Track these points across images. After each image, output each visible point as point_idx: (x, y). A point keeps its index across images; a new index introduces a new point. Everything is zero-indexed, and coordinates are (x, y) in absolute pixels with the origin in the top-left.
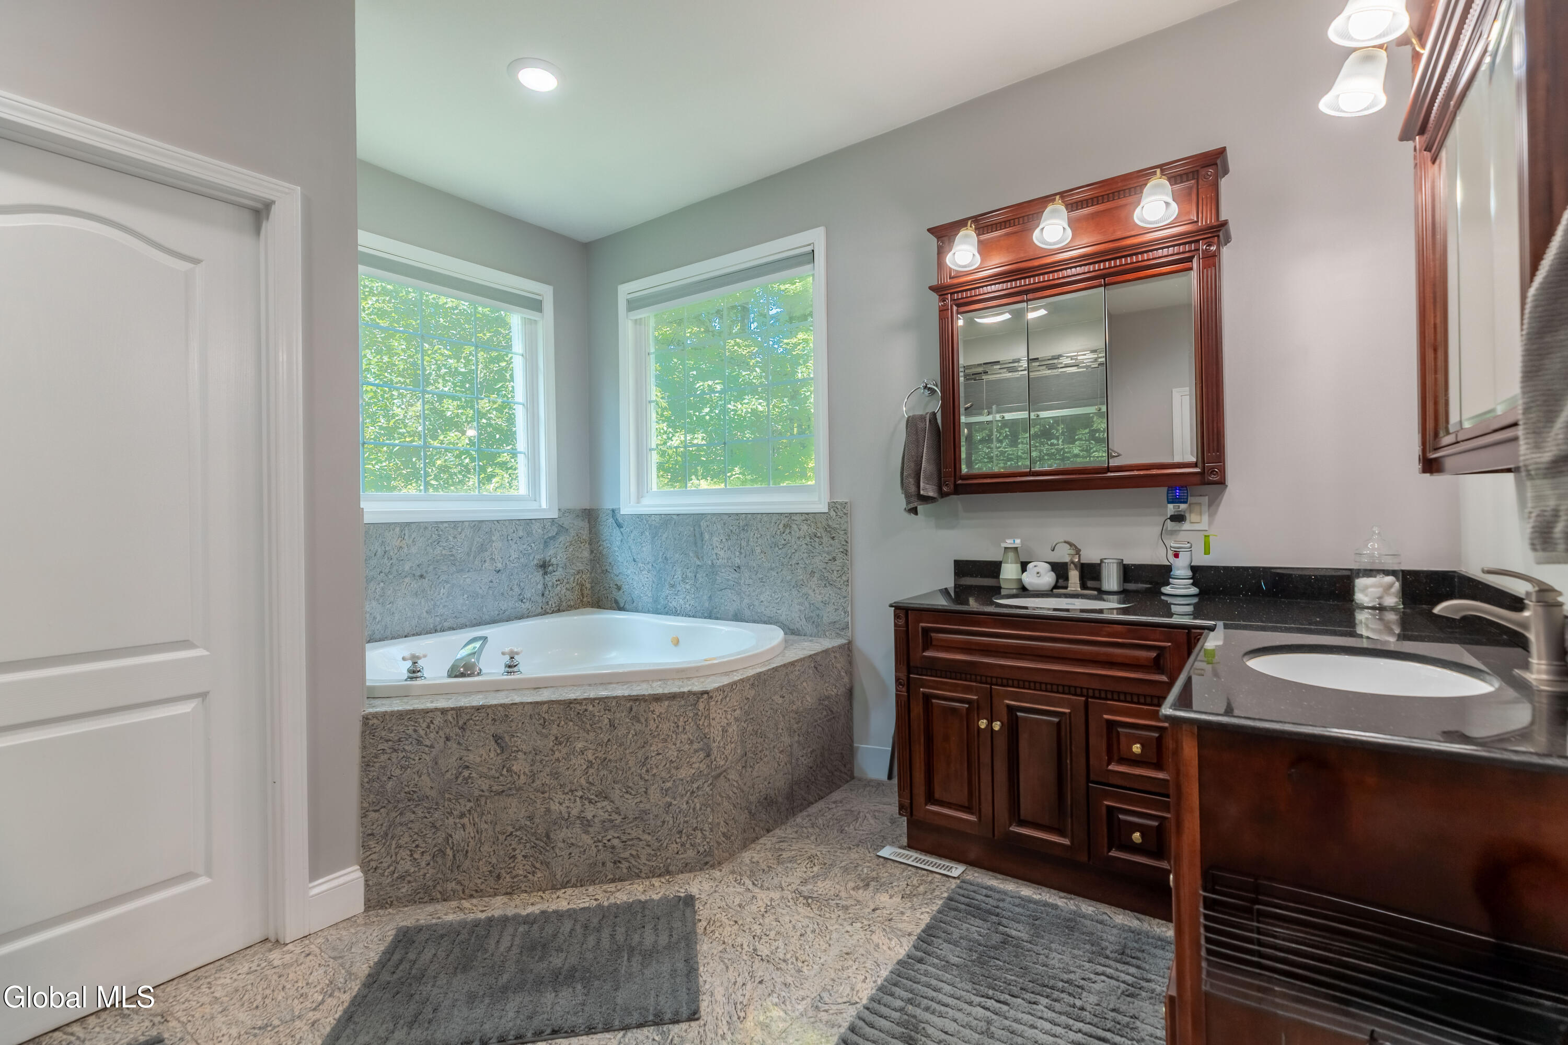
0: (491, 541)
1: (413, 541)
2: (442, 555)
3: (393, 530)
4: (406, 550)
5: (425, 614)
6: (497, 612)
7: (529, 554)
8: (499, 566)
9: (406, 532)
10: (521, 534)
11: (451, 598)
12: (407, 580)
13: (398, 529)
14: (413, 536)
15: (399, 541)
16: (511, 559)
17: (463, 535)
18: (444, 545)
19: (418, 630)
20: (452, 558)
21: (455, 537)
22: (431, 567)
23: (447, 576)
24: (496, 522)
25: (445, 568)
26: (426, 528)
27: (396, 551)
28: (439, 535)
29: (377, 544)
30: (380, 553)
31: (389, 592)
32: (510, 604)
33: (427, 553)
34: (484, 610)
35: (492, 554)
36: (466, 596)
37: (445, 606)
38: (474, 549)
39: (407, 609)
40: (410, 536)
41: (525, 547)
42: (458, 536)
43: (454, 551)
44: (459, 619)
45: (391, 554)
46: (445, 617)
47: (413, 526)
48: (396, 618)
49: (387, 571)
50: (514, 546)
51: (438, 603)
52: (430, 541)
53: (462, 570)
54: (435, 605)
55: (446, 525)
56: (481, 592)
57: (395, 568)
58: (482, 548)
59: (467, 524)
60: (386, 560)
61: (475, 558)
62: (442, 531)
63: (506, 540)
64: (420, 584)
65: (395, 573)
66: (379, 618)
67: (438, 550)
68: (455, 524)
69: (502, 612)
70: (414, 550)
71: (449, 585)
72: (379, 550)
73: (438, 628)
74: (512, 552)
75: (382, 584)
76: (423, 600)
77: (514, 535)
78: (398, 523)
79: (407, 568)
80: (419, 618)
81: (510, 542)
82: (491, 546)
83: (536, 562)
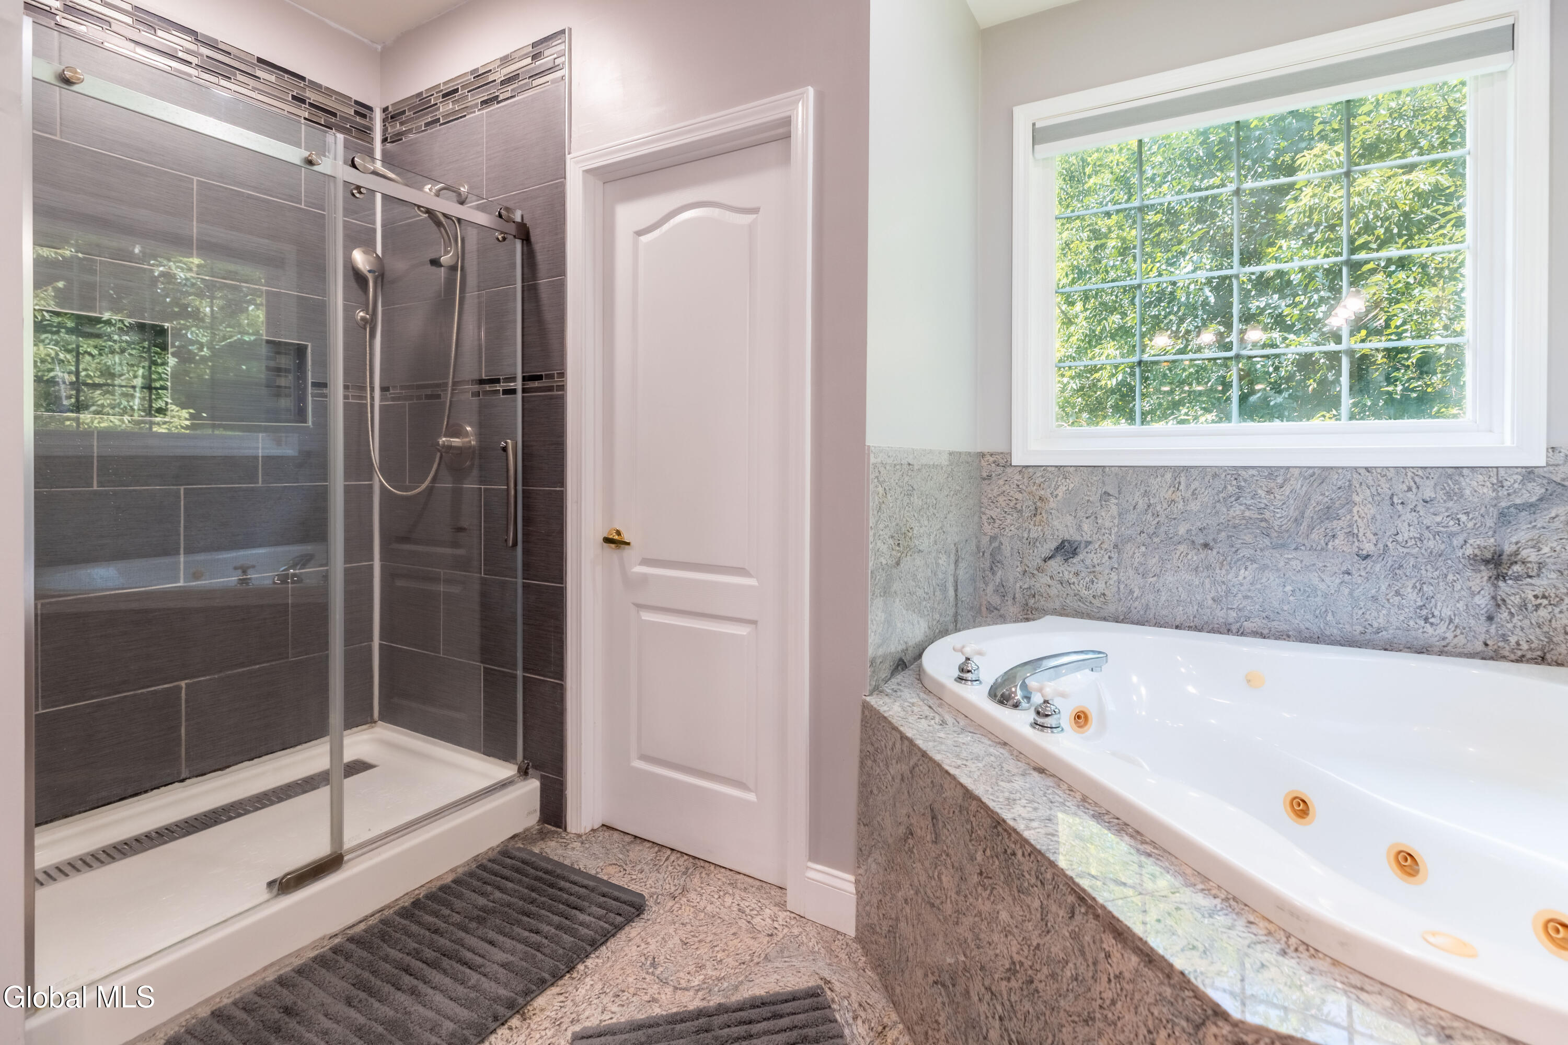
0: (1350, 502)
1: (1193, 494)
2: (1244, 518)
3: (1163, 476)
4: (1181, 505)
5: (1210, 602)
6: (1359, 629)
7: (1451, 535)
8: (1368, 548)
9: (1183, 479)
10: (1428, 493)
11: (1259, 586)
12: (1181, 548)
13: (1168, 476)
14: (1193, 487)
15: (1170, 492)
16: (1399, 538)
17: (1287, 489)
18: (1249, 502)
19: (1197, 622)
20: (1263, 524)
21: (1269, 492)
22: (1223, 534)
23: (1252, 552)
24: (1363, 472)
25: (1248, 538)
26: (1215, 476)
27: (1165, 506)
28: (1239, 487)
29: (1138, 494)
30: (1142, 505)
31: (1154, 560)
32: (1393, 619)
33: (1217, 512)
34: (1330, 617)
35: (1350, 526)
36: (1288, 588)
37: (1246, 597)
38: (1308, 513)
39: (1180, 589)
40: (1188, 486)
41: (1438, 519)
42: (1276, 490)
43: (1267, 515)
44: (1275, 623)
45: (1158, 508)
46: (1246, 613)
47: (1195, 473)
48: (1163, 598)
49: (1151, 531)
50: (1410, 517)
51: (1235, 590)
52: (1221, 495)
53: (1283, 546)
54: (1228, 592)
55: (1254, 472)
56: (1322, 586)
57: (1163, 529)
58: (1328, 513)
59: (1297, 472)
60: (1149, 517)
61: (1311, 528)
62: (1245, 481)
63: (1388, 502)
64: (1203, 556)
65: (1163, 536)
66: (1137, 593)
67: (1237, 510)
68: (1271, 472)
69: (1370, 630)
70: (1194, 506)
71: (1255, 566)
72: (1141, 502)
73: (1234, 628)
74: (1404, 527)
75: (1143, 549)
76: (1207, 581)
77: (1409, 494)
78: (1170, 467)
79: (1182, 530)
80: (1200, 605)
81: (1400, 507)
82: (1350, 511)
83: (1469, 551)
